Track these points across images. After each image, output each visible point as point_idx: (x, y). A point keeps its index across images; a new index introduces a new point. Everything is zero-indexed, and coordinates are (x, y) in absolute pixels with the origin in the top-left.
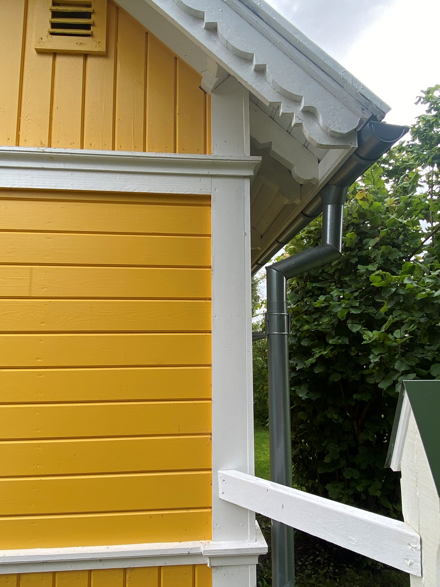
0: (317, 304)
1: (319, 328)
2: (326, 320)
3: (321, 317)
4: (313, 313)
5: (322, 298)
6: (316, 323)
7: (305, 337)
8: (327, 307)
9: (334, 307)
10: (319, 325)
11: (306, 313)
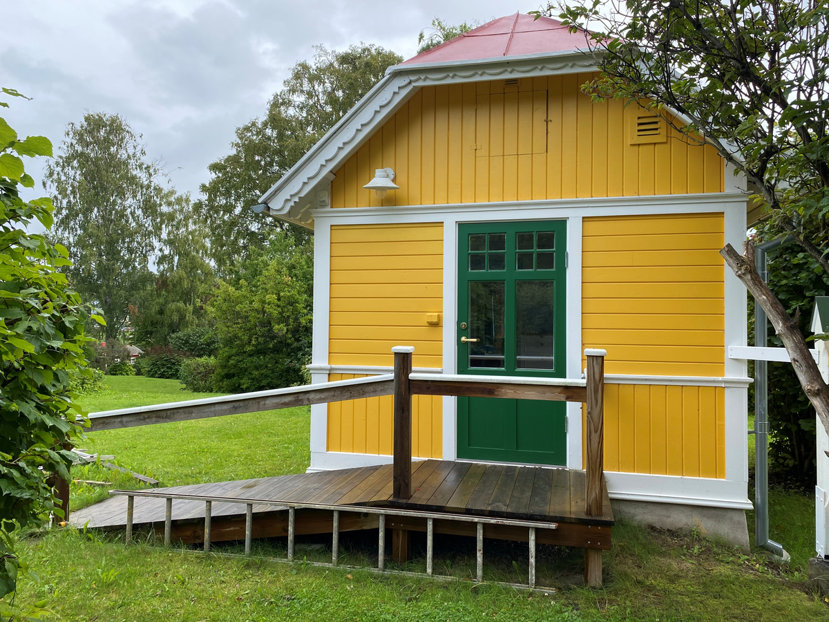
0: (795, 261)
1: (797, 282)
2: (803, 275)
3: (799, 272)
4: (791, 269)
5: (801, 255)
6: (795, 278)
7: (783, 291)
8: (806, 263)
9: (812, 263)
10: (796, 280)
11: (784, 269)
